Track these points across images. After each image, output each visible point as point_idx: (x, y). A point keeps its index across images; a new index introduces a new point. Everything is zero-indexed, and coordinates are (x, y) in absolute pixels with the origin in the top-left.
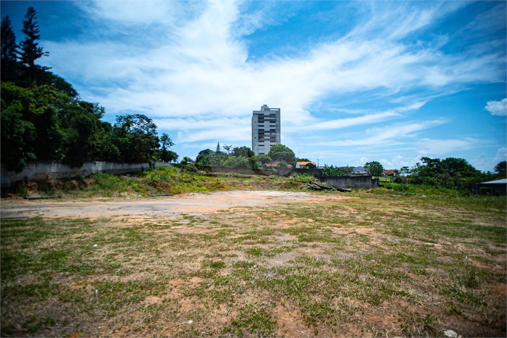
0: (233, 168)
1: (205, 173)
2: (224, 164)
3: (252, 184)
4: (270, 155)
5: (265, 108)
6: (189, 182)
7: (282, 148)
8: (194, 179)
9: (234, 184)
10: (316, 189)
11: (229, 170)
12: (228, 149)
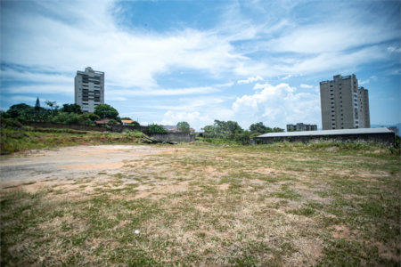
0: (66, 124)
1: (32, 128)
2: (54, 119)
3: (92, 139)
4: (96, 113)
5: (89, 69)
6: (19, 138)
7: (108, 108)
8: (25, 135)
9: (74, 140)
10: (149, 143)
11: (62, 126)
12: (51, 105)
